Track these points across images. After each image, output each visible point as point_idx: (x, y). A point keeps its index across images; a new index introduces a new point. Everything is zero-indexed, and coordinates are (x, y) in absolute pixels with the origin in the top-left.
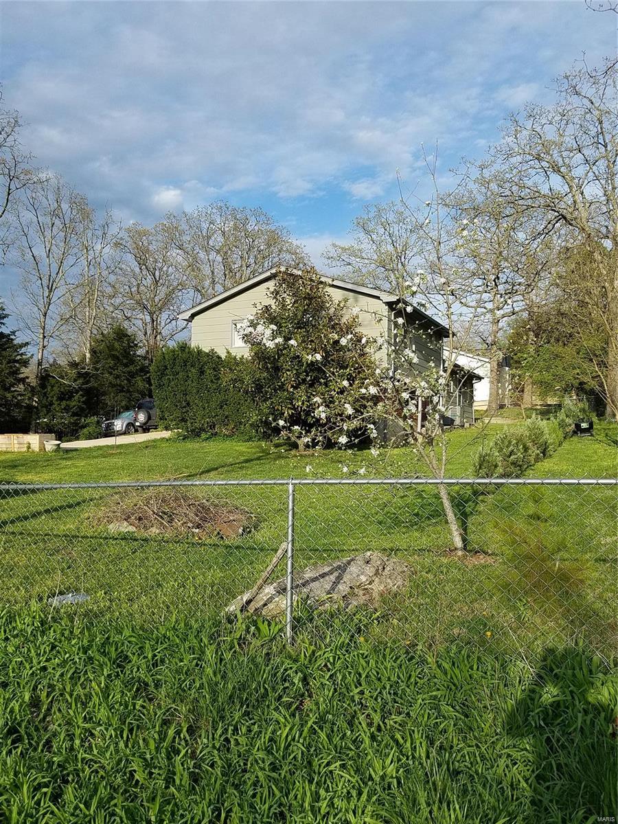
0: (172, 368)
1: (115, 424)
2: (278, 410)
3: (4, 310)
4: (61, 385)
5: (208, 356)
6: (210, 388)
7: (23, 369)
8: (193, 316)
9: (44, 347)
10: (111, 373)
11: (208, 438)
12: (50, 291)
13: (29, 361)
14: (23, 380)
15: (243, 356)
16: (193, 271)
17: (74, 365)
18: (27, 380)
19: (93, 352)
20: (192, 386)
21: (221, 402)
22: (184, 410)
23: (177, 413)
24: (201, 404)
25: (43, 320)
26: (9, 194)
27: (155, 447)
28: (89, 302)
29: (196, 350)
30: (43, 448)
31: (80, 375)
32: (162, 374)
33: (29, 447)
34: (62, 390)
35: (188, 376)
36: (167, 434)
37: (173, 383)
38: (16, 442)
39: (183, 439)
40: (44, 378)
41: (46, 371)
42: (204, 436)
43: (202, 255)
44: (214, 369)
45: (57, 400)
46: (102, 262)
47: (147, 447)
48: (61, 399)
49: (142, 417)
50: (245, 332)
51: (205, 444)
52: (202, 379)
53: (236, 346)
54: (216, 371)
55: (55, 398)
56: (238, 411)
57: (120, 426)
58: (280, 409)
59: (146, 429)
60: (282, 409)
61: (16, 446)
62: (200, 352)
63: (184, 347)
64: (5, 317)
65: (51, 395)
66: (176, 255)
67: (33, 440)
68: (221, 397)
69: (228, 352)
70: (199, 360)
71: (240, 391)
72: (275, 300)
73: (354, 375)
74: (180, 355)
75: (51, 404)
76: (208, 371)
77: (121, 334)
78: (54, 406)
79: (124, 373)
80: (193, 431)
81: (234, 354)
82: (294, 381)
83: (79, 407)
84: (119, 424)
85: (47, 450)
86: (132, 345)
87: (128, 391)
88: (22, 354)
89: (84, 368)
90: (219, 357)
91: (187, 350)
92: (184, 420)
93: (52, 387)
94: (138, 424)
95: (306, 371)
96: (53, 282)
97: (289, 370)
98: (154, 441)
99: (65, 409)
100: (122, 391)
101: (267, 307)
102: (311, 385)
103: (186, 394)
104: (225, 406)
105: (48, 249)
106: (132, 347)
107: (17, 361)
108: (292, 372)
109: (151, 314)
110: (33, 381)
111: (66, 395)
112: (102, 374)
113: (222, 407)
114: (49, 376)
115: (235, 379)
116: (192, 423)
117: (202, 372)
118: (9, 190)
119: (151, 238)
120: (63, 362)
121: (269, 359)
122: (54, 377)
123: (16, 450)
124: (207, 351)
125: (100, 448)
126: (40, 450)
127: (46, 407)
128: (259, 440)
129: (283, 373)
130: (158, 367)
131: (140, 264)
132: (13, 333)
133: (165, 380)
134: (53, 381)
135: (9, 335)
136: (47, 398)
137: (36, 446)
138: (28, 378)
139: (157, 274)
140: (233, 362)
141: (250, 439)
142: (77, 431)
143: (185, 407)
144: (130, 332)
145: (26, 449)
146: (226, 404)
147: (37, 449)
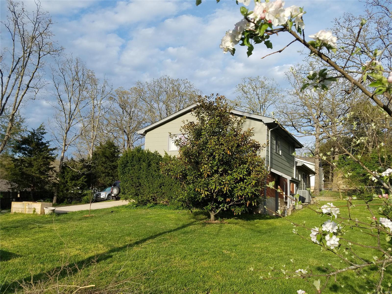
0: (131, 162)
1: (101, 194)
2: (198, 191)
3: (44, 130)
4: (73, 172)
5: (153, 155)
6: (154, 175)
7: (52, 163)
8: (146, 132)
9: (65, 150)
10: (103, 166)
11: (151, 207)
12: (70, 120)
13: (56, 158)
14: (52, 169)
15: (175, 156)
16: (151, 112)
17: (82, 161)
18: (54, 169)
19: (95, 154)
20: (143, 174)
21: (161, 184)
22: (138, 188)
23: (133, 190)
24: (148, 185)
25: (65, 135)
26: (39, 58)
27: (117, 212)
28: (93, 128)
29: (146, 152)
30: (43, 212)
31: (85, 167)
32: (125, 166)
33: (34, 211)
34: (73, 174)
35: (141, 168)
36: (126, 203)
37: (131, 171)
38: (27, 207)
39: (136, 207)
40: (64, 168)
41: (65, 164)
42: (149, 205)
43: (155, 105)
44: (157, 163)
45: (70, 180)
46: (101, 106)
47: (112, 212)
48: (72, 179)
49: (115, 191)
50: (177, 138)
51: (149, 210)
52: (149, 170)
53: (171, 150)
54: (158, 165)
55: (69, 179)
56: (170, 190)
57: (104, 195)
58: (199, 191)
59: (117, 198)
60: (200, 191)
61: (27, 210)
62: (149, 153)
63: (139, 150)
64: (44, 134)
65: (66, 177)
66: (142, 104)
67: (37, 206)
68: (161, 181)
69: (166, 153)
70: (148, 157)
71: (172, 177)
72: (197, 118)
73: (251, 169)
74: (137, 154)
75: (67, 182)
76: (153, 165)
77: (111, 145)
78: (68, 184)
79: (110, 166)
80: (142, 201)
81: (169, 155)
82: (209, 171)
83: (82, 184)
84: (103, 195)
85: (45, 213)
86: (116, 151)
87: (112, 176)
88: (52, 154)
89: (87, 163)
90: (160, 156)
91: (141, 152)
92: (137, 195)
93: (68, 173)
94: (113, 195)
95: (217, 165)
96: (72, 115)
97: (206, 164)
98: (118, 207)
99: (74, 185)
100: (108, 176)
101: (191, 123)
102: (221, 175)
103: (139, 179)
104: (163, 187)
105: (70, 97)
106: (116, 152)
107: (48, 158)
108: (208, 166)
109: (128, 135)
110: (58, 169)
111: (75, 178)
112: (98, 166)
113: (161, 187)
114: (66, 166)
115: (169, 169)
116: (142, 197)
117: (149, 165)
118: (39, 55)
119: (129, 96)
120: (76, 159)
121: (192, 155)
122: (69, 168)
123: (27, 213)
124: (153, 152)
125: (82, 212)
126: (41, 213)
127: (64, 184)
128: (183, 209)
129: (202, 166)
130: (123, 162)
131: (122, 109)
132: (48, 142)
133: (126, 170)
134: (69, 170)
135: (46, 143)
136: (64, 179)
137: (38, 211)
138: (54, 167)
139: (131, 114)
140: (168, 159)
141: (178, 208)
142: (80, 198)
143: (138, 186)
144: (116, 144)
145: (32, 212)
146: (163, 185)
147: (39, 213)
